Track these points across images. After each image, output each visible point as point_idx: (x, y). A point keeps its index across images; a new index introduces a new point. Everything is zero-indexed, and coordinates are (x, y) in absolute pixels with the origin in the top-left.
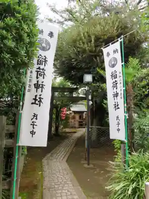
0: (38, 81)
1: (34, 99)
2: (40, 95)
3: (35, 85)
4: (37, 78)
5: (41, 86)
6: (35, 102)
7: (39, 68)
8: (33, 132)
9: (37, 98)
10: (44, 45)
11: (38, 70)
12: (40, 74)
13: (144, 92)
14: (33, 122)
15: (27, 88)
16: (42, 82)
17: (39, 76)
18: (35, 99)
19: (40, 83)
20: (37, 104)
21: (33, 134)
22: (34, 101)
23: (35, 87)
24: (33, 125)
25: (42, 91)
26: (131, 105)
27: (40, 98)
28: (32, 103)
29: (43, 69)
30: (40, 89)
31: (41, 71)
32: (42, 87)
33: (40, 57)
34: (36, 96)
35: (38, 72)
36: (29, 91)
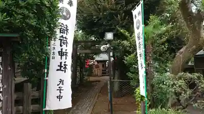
0: (62, 49)
1: (59, 66)
2: (65, 62)
3: (59, 52)
4: (61, 46)
5: (65, 53)
6: (61, 68)
7: (62, 36)
8: (60, 96)
9: (63, 65)
10: (65, 14)
11: (62, 38)
12: (63, 42)
13: (163, 49)
14: (59, 88)
15: (52, 56)
16: (66, 50)
17: (62, 44)
18: (61, 66)
19: (64, 51)
20: (63, 71)
21: (60, 98)
22: (59, 68)
23: (59, 55)
24: (60, 90)
25: (66, 59)
26: (150, 62)
27: (65, 65)
28: (58, 70)
29: (66, 38)
30: (65, 56)
31: (64, 39)
32: (66, 55)
33: (62, 25)
34: (61, 63)
35: (61, 40)
36: (53, 58)
